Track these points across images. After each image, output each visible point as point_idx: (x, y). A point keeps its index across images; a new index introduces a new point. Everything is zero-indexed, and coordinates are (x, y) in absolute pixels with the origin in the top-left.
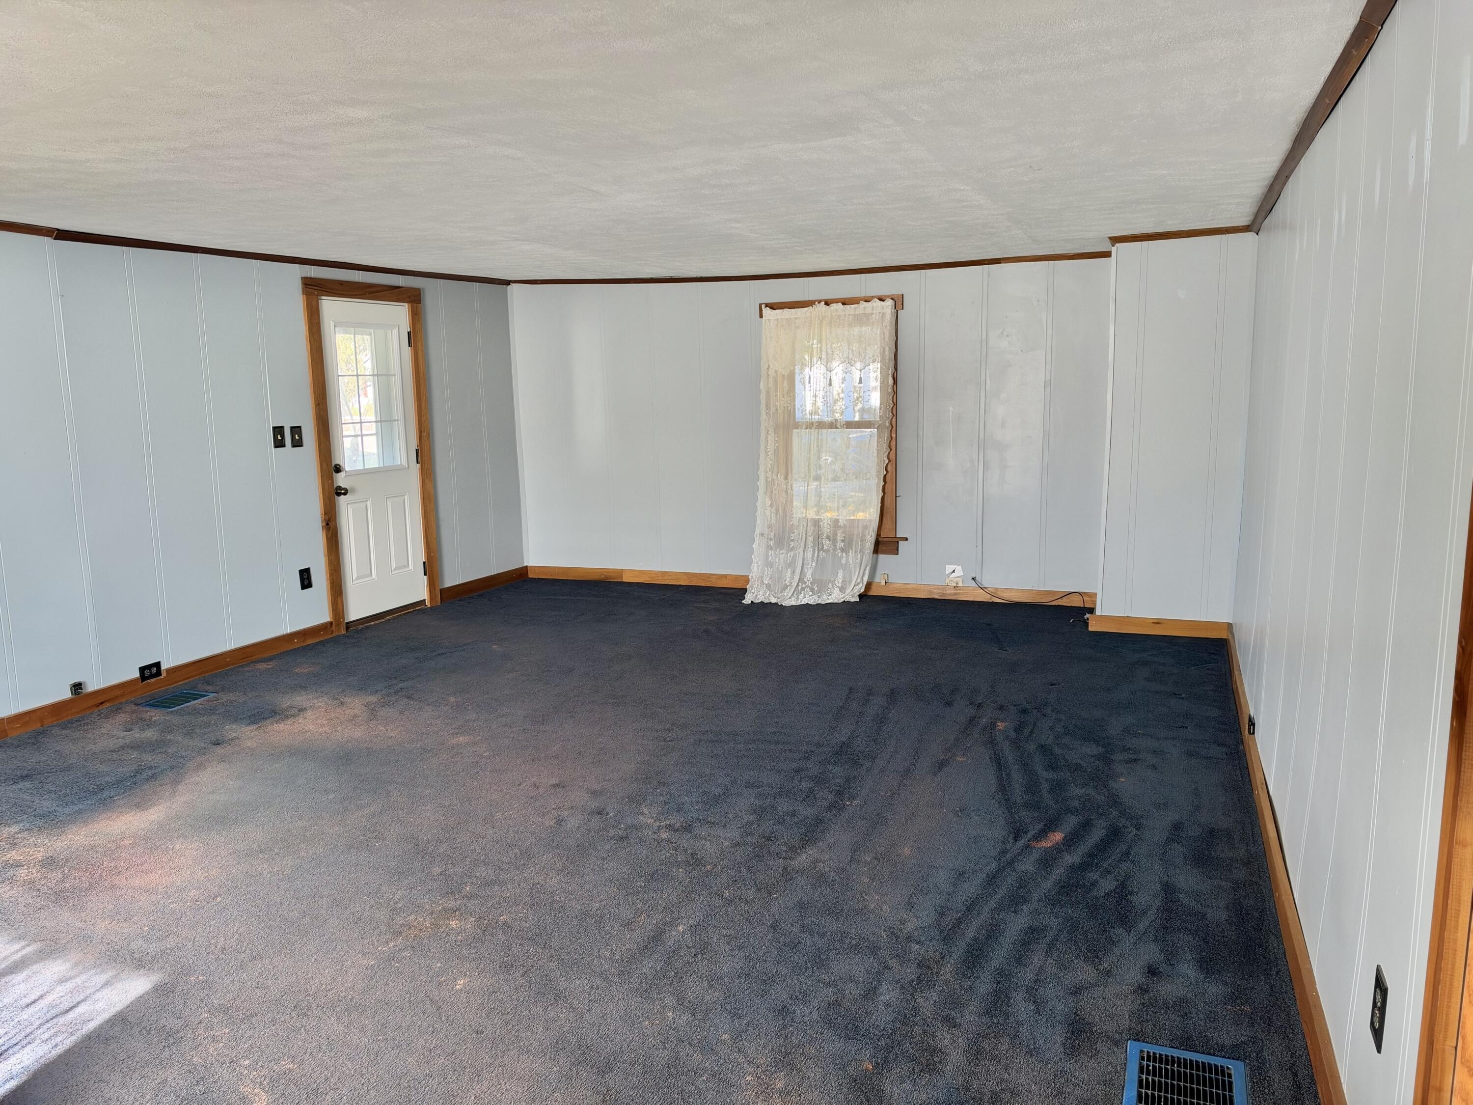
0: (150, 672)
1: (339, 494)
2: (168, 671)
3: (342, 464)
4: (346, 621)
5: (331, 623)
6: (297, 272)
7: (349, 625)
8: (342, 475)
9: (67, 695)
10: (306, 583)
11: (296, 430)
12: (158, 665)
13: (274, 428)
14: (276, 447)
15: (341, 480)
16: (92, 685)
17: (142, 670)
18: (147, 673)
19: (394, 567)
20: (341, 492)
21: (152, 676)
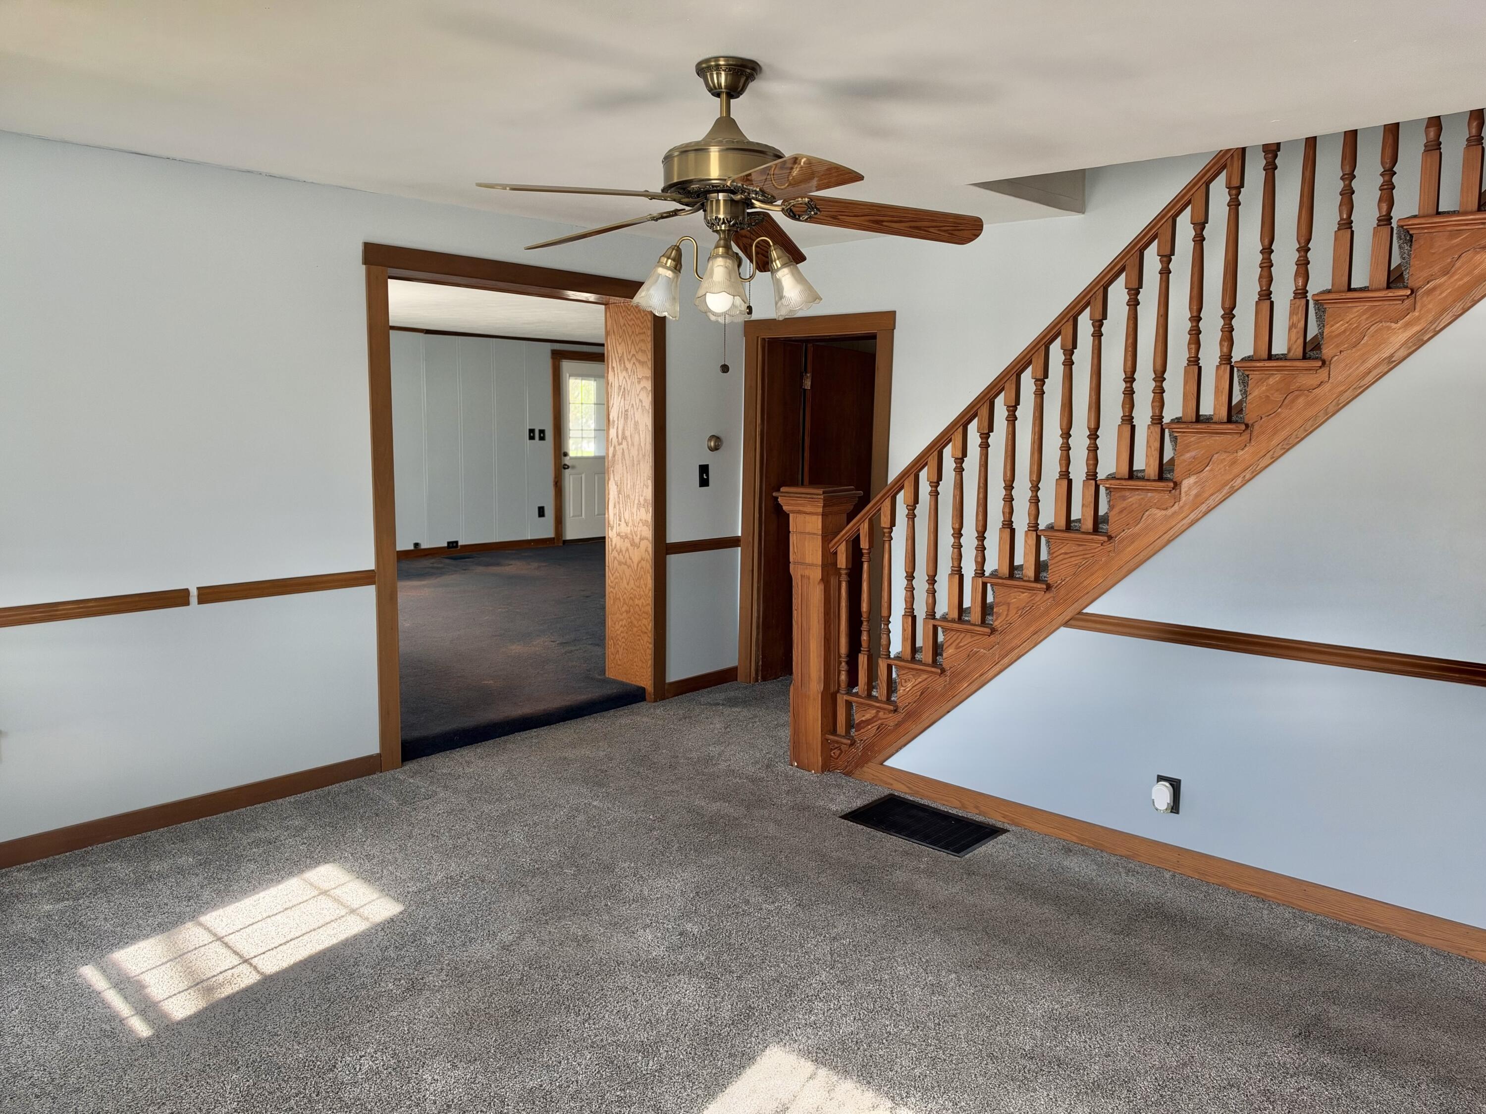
0: (453, 545)
1: (565, 468)
2: (461, 546)
3: (568, 452)
4: (564, 539)
5: (554, 538)
6: (549, 346)
7: (565, 542)
8: (568, 458)
9: (412, 547)
10: (541, 514)
11: (542, 432)
12: (457, 542)
13: (530, 430)
14: (530, 440)
15: (567, 461)
16: (424, 546)
17: (449, 543)
18: (451, 545)
19: (596, 513)
20: (566, 467)
21: (453, 547)
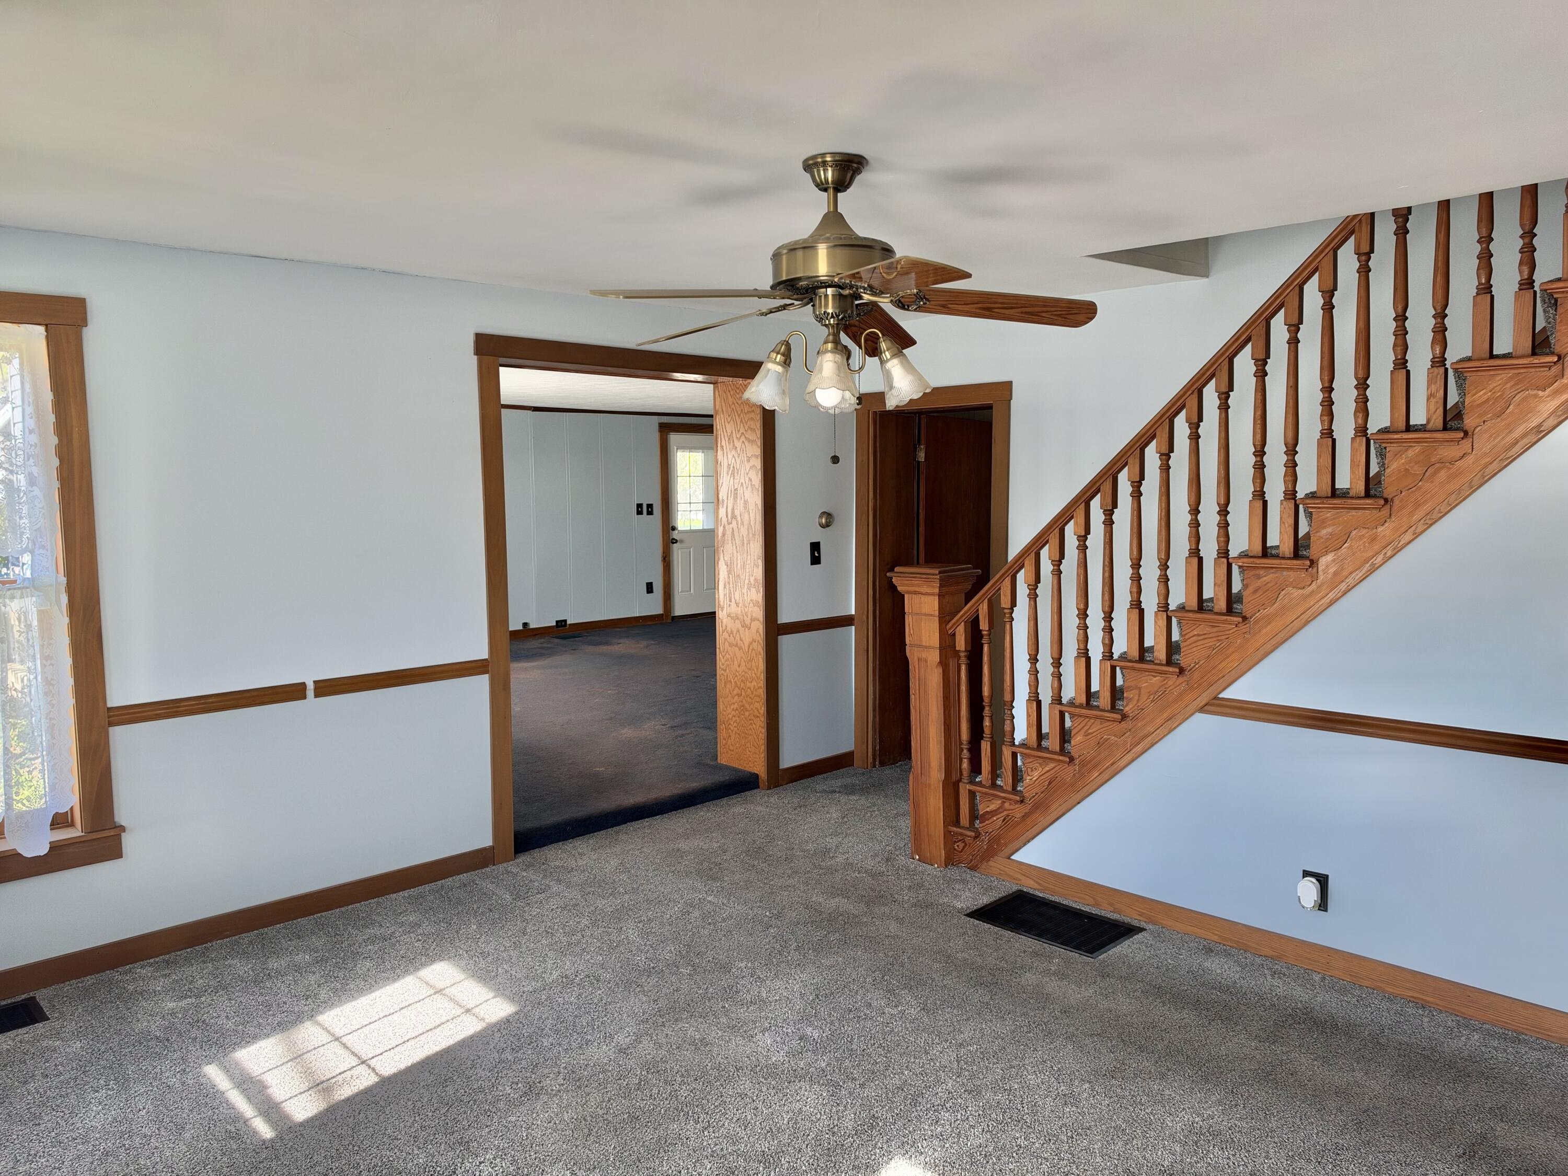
0: (561, 624)
1: (673, 543)
2: (570, 625)
3: (676, 526)
4: (672, 615)
5: (662, 615)
6: (656, 420)
7: (674, 618)
8: (676, 532)
9: (521, 628)
10: (650, 590)
11: (650, 506)
12: (565, 621)
13: (637, 505)
14: (637, 514)
15: (675, 535)
16: (533, 625)
17: (557, 622)
18: (559, 624)
19: (705, 588)
20: (674, 541)
21: (562, 626)
